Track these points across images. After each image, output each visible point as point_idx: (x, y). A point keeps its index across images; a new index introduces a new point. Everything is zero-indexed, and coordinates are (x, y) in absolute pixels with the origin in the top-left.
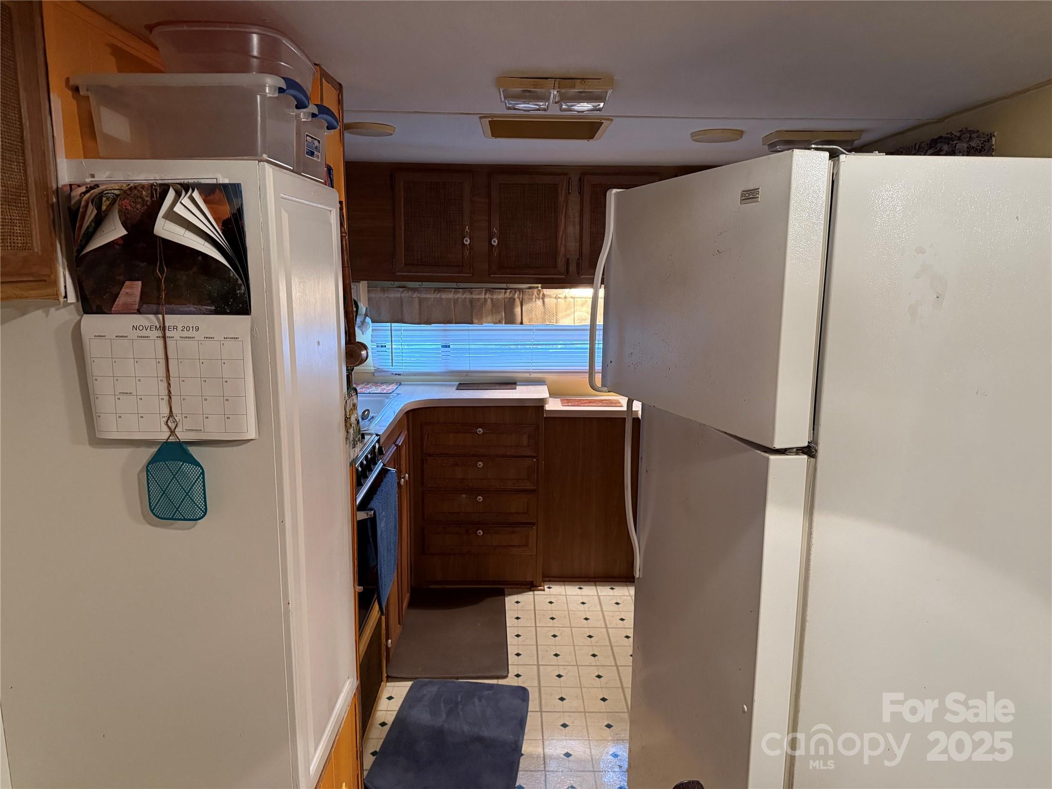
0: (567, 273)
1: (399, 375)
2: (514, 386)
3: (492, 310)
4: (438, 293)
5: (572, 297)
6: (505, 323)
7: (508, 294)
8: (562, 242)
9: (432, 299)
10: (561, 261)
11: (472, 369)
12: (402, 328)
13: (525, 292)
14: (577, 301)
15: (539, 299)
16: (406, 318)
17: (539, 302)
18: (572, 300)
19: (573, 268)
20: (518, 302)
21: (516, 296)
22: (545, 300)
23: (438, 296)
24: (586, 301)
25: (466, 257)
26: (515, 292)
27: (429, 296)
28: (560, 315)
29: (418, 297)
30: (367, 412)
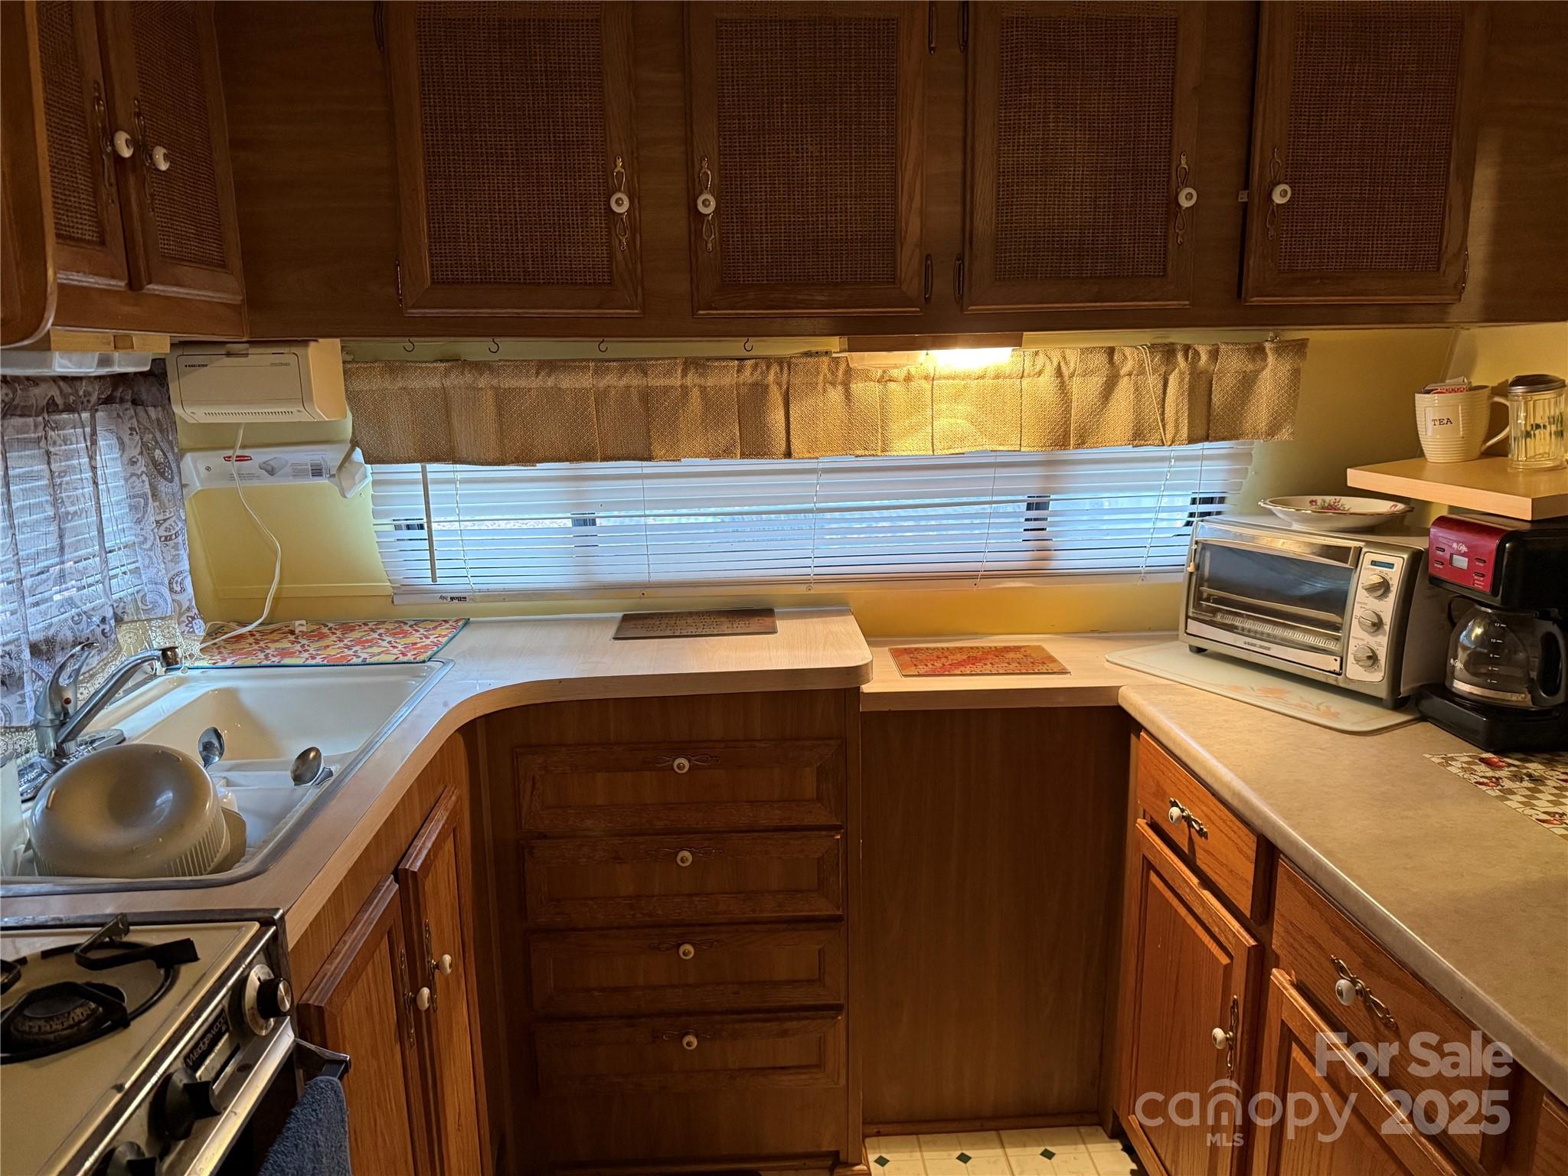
0: (927, 300)
1: (460, 599)
2: (767, 621)
3: (703, 421)
4: (549, 376)
5: (926, 378)
6: (743, 456)
7: (748, 372)
8: (911, 199)
9: (534, 393)
10: (909, 261)
11: (656, 577)
12: (459, 476)
13: (797, 365)
14: (940, 388)
15: (833, 384)
16: (463, 451)
17: (835, 395)
18: (927, 386)
19: (942, 285)
20: (775, 396)
21: (771, 377)
22: (853, 386)
23: (550, 382)
24: (965, 387)
25: (619, 256)
26: (768, 368)
27: (523, 383)
28: (894, 427)
29: (492, 387)
30: (312, 755)
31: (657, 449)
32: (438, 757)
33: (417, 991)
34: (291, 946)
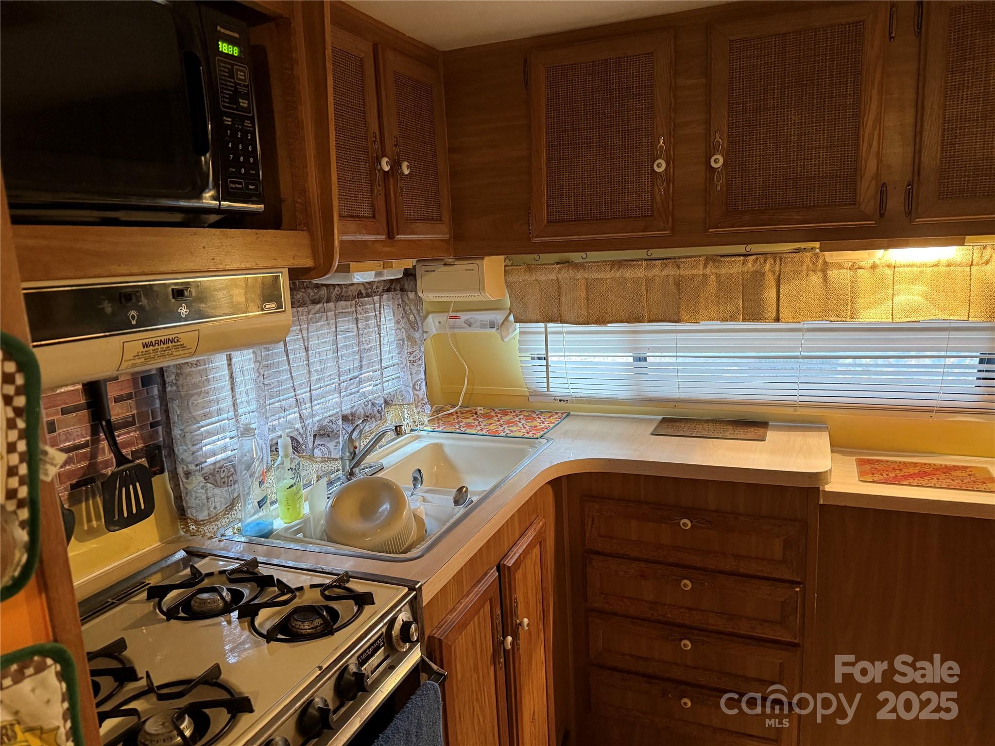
0: (882, 215)
1: (564, 401)
2: (761, 431)
3: (717, 297)
4: (618, 270)
5: (889, 266)
6: (744, 320)
7: (750, 264)
8: (870, 146)
9: (609, 281)
10: (867, 189)
11: (683, 396)
12: (565, 330)
13: (786, 259)
14: (900, 274)
15: (814, 271)
16: (566, 317)
17: (816, 279)
18: (889, 272)
19: (895, 203)
20: (770, 280)
21: (767, 267)
22: (830, 273)
23: (618, 274)
24: (921, 272)
25: (658, 199)
26: (765, 261)
27: (602, 275)
28: (861, 302)
29: (585, 278)
30: (464, 489)
31: (684, 316)
32: (533, 499)
33: (504, 637)
34: (424, 604)
